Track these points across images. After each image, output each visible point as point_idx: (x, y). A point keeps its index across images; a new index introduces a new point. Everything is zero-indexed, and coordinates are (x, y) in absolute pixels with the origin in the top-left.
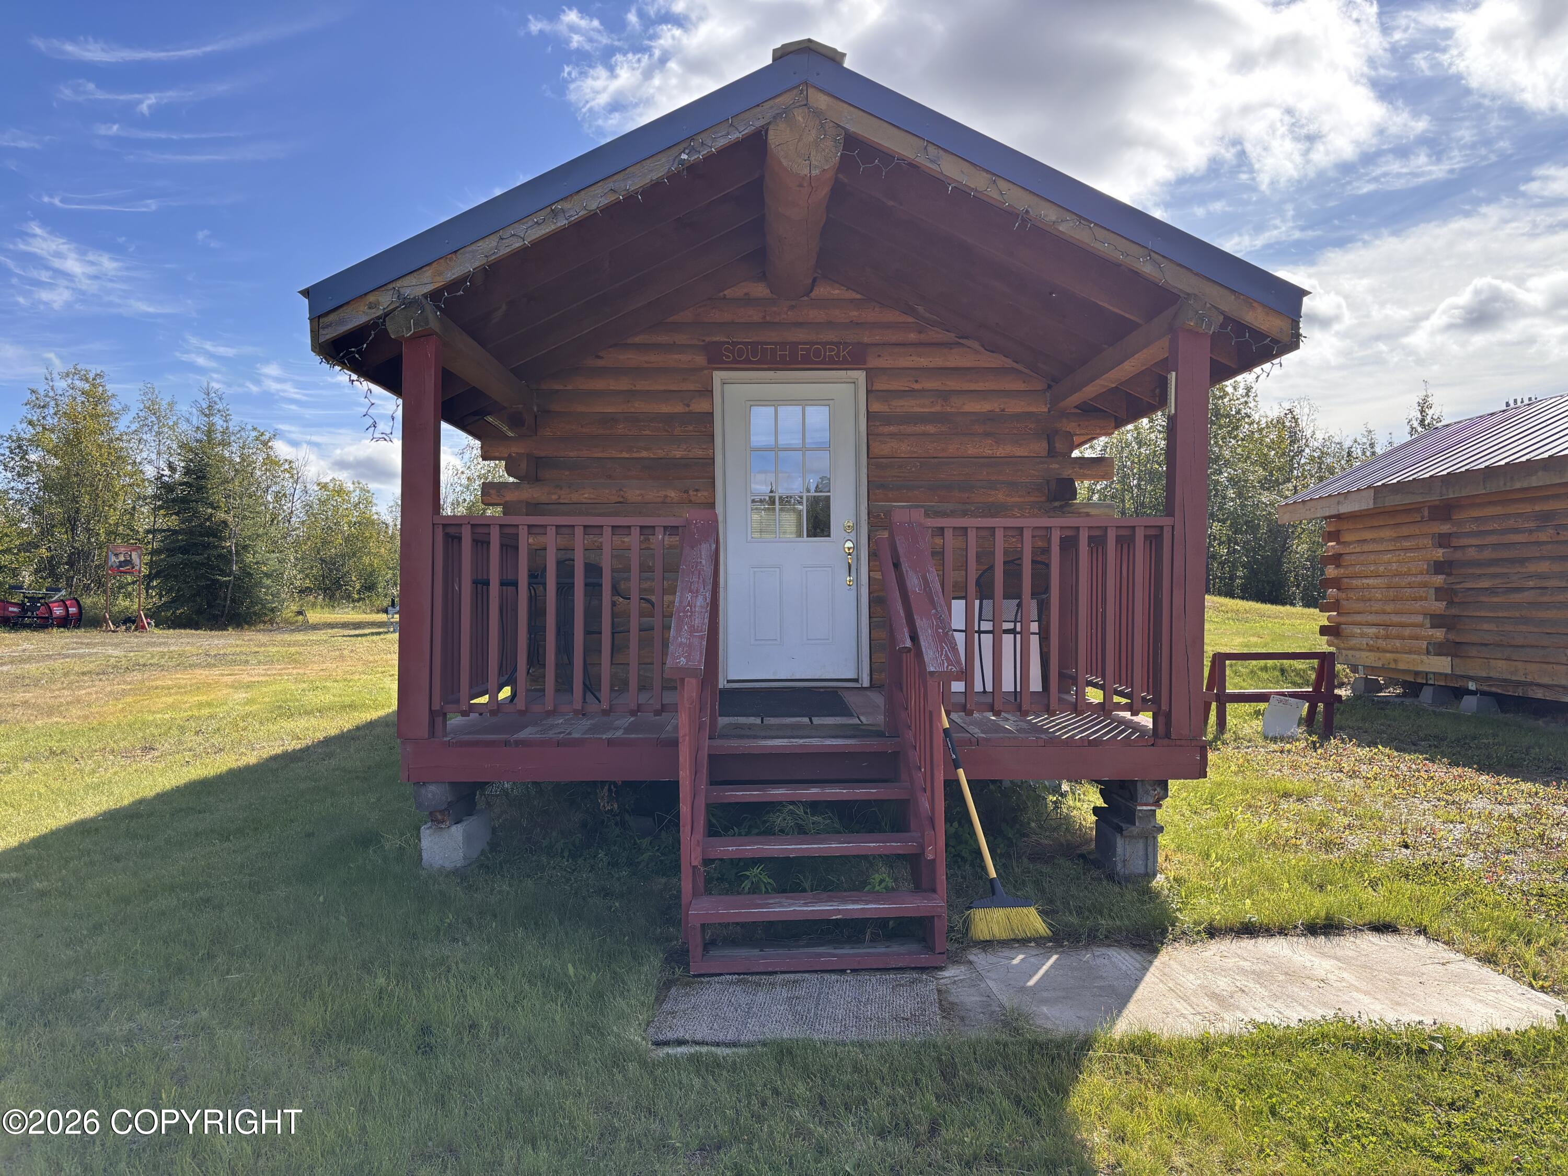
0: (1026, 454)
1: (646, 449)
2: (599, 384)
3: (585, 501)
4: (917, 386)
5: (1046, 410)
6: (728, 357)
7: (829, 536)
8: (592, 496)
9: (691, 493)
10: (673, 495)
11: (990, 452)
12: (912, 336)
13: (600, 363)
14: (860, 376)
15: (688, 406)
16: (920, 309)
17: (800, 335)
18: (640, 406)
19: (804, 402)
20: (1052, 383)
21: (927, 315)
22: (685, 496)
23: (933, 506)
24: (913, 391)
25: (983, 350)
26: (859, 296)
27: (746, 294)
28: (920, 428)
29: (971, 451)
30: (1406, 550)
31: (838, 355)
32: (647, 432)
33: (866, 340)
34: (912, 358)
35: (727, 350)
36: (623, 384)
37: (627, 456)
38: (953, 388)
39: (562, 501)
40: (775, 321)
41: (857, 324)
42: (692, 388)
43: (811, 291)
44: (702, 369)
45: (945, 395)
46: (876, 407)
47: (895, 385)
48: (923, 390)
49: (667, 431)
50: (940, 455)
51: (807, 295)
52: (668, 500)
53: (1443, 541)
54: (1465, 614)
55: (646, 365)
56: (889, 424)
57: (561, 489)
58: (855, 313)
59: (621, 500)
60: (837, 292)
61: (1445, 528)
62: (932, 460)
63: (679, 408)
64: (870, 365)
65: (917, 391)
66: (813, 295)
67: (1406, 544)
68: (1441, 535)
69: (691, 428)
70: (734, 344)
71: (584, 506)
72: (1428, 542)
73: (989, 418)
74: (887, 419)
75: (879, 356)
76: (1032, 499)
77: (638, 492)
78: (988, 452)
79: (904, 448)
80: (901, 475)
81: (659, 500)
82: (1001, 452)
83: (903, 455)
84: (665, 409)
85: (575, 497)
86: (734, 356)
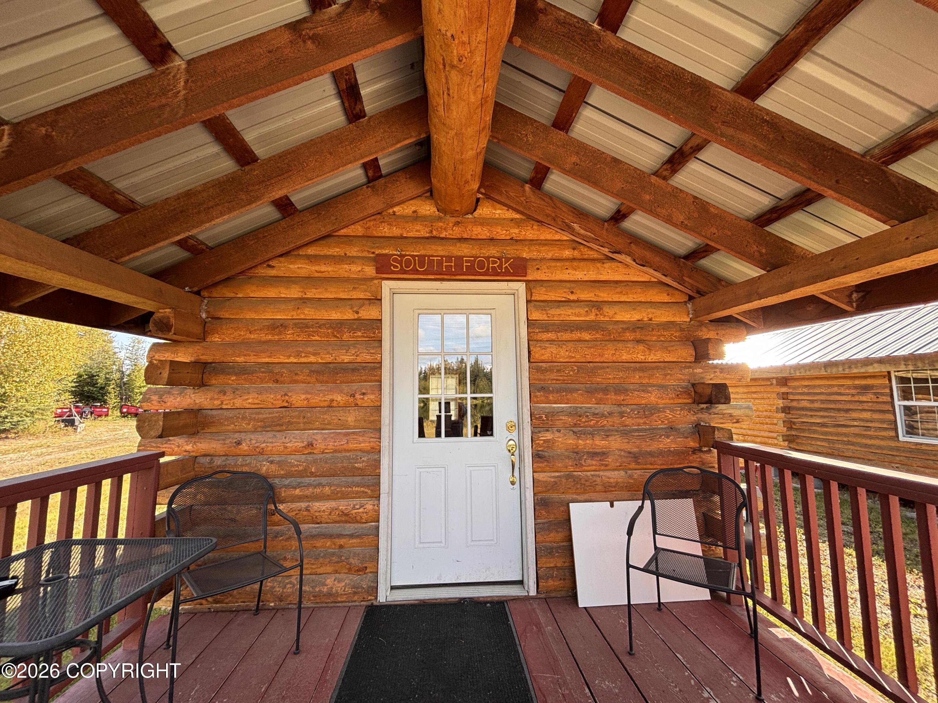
0: (675, 360)
1: (314, 354)
2: (271, 293)
3: (248, 406)
4: (572, 297)
5: (688, 320)
6: (397, 267)
7: (492, 435)
8: (256, 401)
9: (358, 396)
10: (339, 399)
11: (643, 357)
12: (567, 253)
13: (272, 272)
14: (520, 287)
15: (357, 313)
16: (576, 226)
17: (464, 250)
18: (309, 313)
19: (468, 311)
20: (696, 295)
21: (582, 232)
22: (352, 399)
23: (590, 408)
24: (569, 301)
25: (634, 263)
26: (517, 216)
27: (414, 212)
28: (576, 335)
29: (625, 357)
30: (755, 399)
31: (500, 267)
32: (317, 338)
33: (525, 255)
34: (568, 271)
35: (395, 260)
36: (294, 292)
37: (295, 361)
38: (606, 299)
39: (224, 407)
40: (442, 236)
41: (517, 241)
42: (362, 296)
43: (475, 210)
44: (373, 279)
45: (598, 305)
46: (536, 315)
47: (552, 296)
48: (578, 301)
49: (336, 336)
50: (597, 360)
51: (472, 213)
52: (335, 404)
53: (784, 396)
54: (802, 435)
55: (317, 275)
56: (548, 331)
57: (225, 394)
58: (516, 231)
59: (286, 404)
60: (498, 212)
61: (784, 390)
62: (588, 365)
63: (349, 315)
64: (529, 278)
65: (574, 301)
66: (476, 214)
67: (755, 396)
68: (783, 393)
69: (360, 334)
70: (402, 256)
71: (248, 411)
72: (775, 395)
73: (638, 326)
74: (546, 327)
75: (538, 269)
76: (680, 401)
77: (303, 397)
78: (641, 358)
79: (563, 354)
80: (561, 378)
81: (326, 404)
82: (652, 358)
83: (561, 360)
84: (335, 315)
85: (238, 403)
86: (402, 266)
